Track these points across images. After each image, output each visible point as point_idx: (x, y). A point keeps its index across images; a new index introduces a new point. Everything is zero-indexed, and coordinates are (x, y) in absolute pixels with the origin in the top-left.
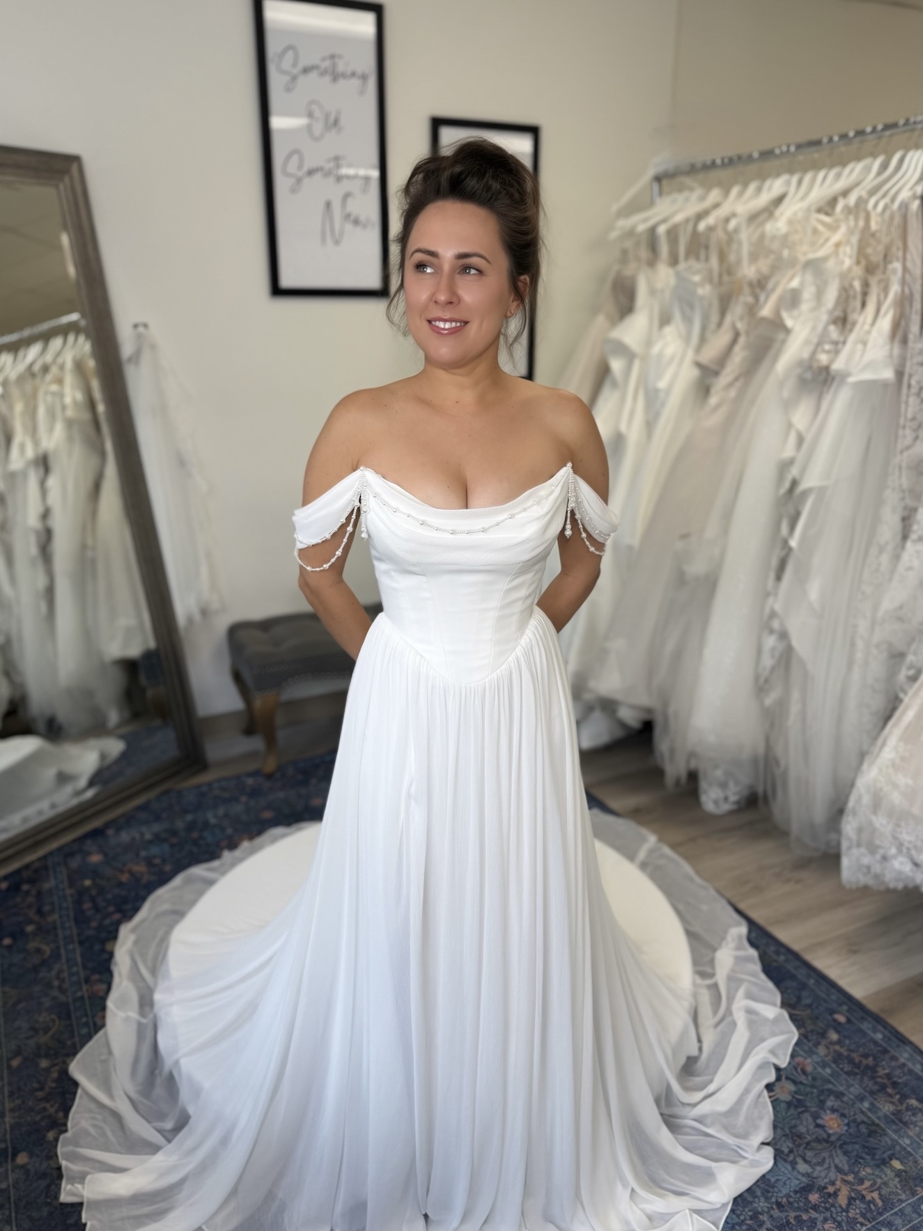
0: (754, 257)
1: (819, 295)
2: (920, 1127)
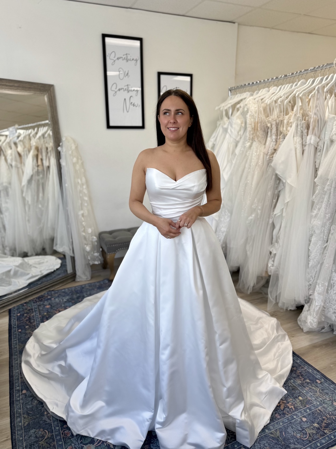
2: (309, 388)
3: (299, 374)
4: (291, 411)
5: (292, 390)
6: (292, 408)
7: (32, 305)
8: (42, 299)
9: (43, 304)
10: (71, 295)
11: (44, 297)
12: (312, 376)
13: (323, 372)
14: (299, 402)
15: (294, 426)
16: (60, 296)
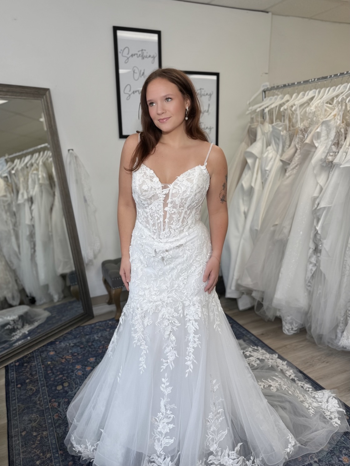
0: (302, 120)
1: (328, 134)
9: (46, 350)
16: (66, 339)
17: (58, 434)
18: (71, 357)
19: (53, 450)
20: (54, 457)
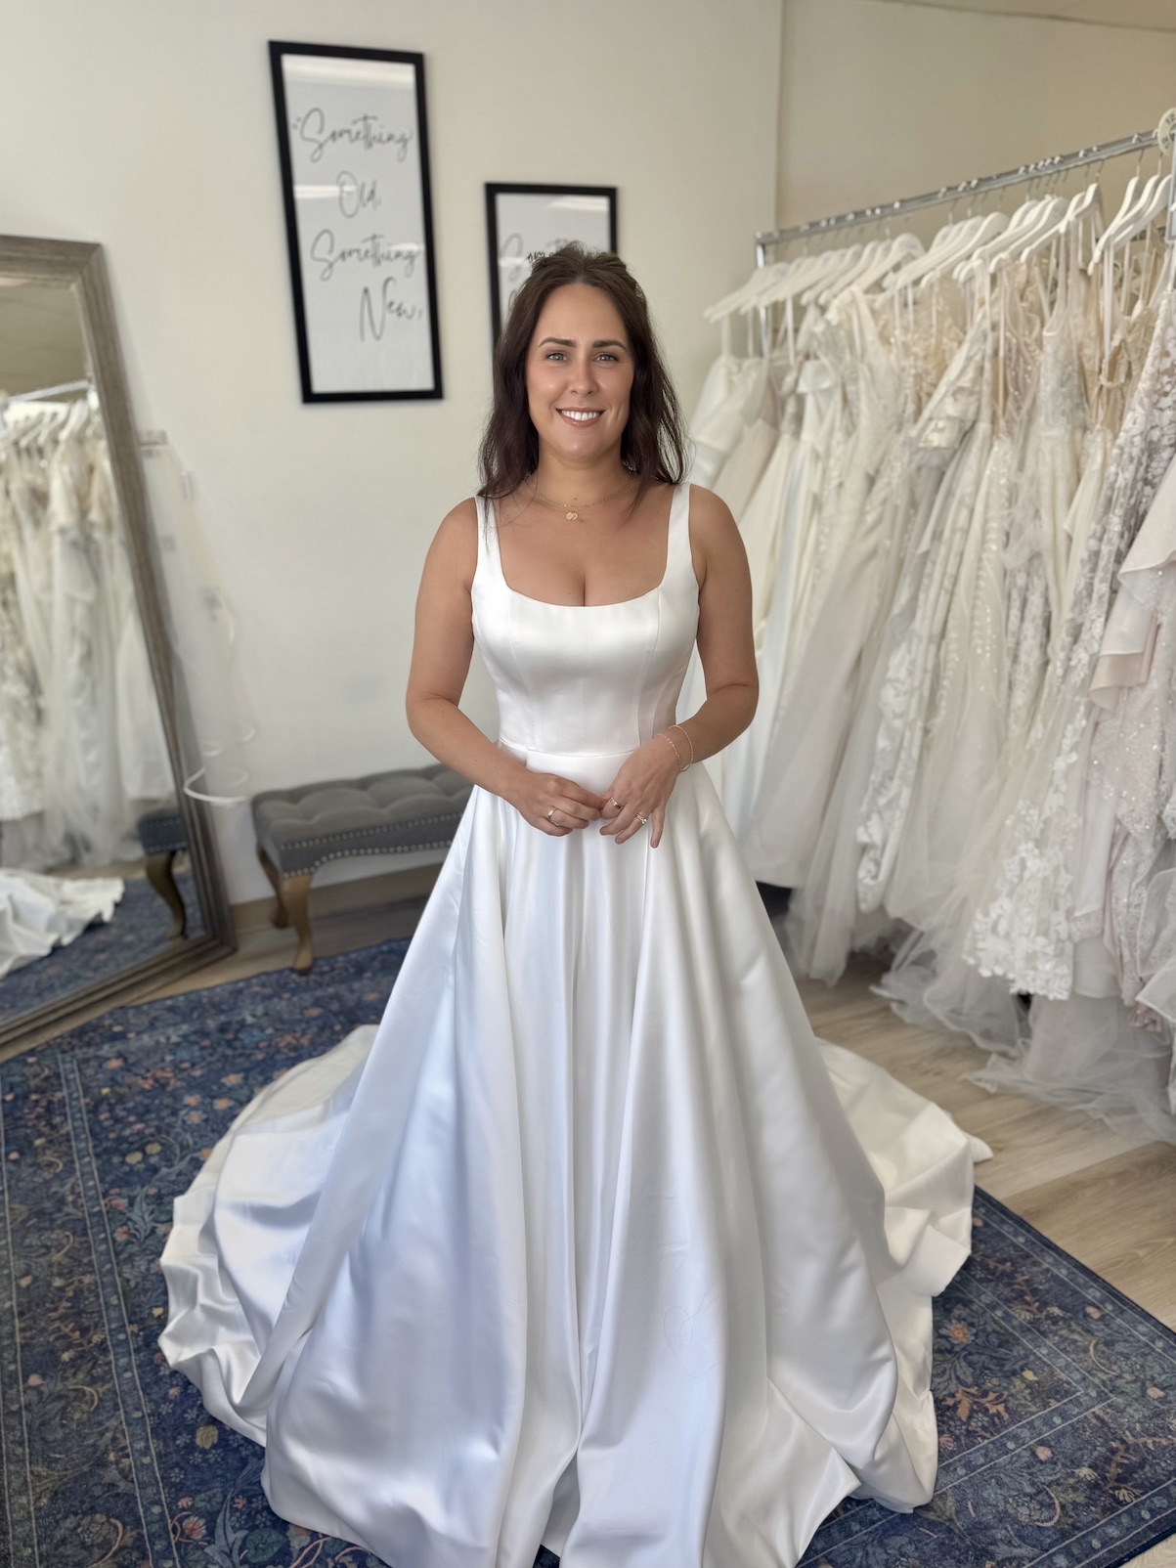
2: (1061, 1336)
3: (1024, 1288)
4: (994, 1422)
5: (1000, 1346)
6: (998, 1414)
7: (56, 1059)
8: (92, 1038)
9: (97, 1057)
10: (199, 1017)
11: (100, 1031)
12: (1070, 1293)
13: (1107, 1279)
14: (1022, 1391)
15: (1007, 1480)
16: (158, 1024)
17: (128, 1281)
18: (170, 1075)
19: (109, 1324)
20: (111, 1341)
